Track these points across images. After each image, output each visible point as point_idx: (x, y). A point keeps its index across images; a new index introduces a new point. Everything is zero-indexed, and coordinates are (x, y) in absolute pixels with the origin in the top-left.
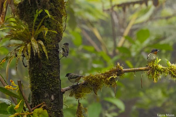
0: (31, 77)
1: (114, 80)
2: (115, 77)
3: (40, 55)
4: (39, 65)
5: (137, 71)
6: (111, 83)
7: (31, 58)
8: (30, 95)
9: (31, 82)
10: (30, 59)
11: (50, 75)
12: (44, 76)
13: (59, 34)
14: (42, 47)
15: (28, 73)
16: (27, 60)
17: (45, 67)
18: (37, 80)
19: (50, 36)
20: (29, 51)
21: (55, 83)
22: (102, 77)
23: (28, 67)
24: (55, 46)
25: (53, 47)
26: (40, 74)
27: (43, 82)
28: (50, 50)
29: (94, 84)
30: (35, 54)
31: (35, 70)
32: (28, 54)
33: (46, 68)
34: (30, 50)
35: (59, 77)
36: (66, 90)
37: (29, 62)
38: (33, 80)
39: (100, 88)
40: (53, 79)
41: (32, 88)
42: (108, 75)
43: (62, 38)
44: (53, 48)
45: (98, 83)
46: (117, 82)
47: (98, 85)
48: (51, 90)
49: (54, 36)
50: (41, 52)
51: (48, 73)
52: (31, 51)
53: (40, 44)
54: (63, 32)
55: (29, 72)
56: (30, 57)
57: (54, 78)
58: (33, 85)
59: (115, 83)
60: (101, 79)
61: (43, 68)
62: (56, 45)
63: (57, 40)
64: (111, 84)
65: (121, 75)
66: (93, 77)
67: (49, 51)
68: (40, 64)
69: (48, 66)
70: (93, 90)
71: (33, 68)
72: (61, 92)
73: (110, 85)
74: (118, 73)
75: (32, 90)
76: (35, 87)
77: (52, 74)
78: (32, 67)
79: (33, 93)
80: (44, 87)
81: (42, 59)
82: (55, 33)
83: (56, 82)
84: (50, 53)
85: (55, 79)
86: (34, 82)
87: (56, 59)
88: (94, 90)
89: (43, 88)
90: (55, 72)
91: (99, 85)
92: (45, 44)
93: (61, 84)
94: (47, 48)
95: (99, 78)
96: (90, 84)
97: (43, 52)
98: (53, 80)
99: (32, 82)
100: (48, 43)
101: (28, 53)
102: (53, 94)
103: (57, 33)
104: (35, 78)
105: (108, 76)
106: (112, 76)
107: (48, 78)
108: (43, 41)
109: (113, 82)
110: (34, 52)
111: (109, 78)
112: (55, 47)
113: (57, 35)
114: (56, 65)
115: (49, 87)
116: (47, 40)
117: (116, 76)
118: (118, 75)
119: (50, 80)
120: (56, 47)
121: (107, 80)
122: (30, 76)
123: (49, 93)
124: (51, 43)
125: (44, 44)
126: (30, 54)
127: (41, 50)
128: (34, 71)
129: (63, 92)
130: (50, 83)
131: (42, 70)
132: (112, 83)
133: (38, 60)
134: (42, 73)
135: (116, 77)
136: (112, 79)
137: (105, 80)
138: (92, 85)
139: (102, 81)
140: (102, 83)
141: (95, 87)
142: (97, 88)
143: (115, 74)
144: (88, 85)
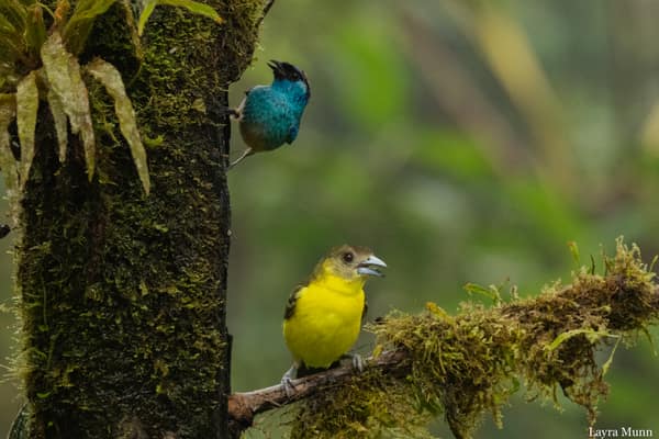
0: (32, 305)
1: (590, 356)
2: (593, 336)
3: (98, 162)
4: (90, 225)
6: (566, 374)
7: (37, 177)
8: (19, 426)
9: (33, 343)
10: (30, 185)
11: (160, 301)
12: (123, 303)
13: (236, 25)
14: (113, 109)
15: (15, 278)
16: (10, 186)
17: (128, 243)
18: (73, 330)
19: (171, 35)
20: (26, 129)
21: (194, 351)
22: (510, 329)
23: (17, 237)
24: (200, 106)
25: (193, 113)
26: (93, 291)
27: (113, 345)
28: (167, 130)
29: (451, 378)
30: (63, 151)
31: (58, 258)
32: (17, 153)
33: (136, 250)
34: (33, 120)
35: (222, 314)
36: (266, 406)
37: (24, 203)
38: (42, 329)
39: (493, 404)
40: (178, 329)
41: (37, 382)
42: (550, 317)
43: (250, 52)
44: (187, 120)
45: (480, 366)
46: (606, 366)
47: (478, 381)
48: (163, 398)
49: (199, 37)
50: (103, 138)
51: (149, 283)
52: (39, 129)
53: (104, 90)
54: (259, 14)
55: (23, 269)
56: (28, 166)
57: (183, 322)
58: (45, 362)
59: (595, 374)
60: (499, 348)
61: (115, 250)
62: (207, 102)
63: (221, 65)
64: (566, 384)
65: (638, 326)
66: (449, 326)
67: (160, 139)
68: (95, 221)
69: (150, 238)
70: (442, 416)
71: (47, 245)
72: (233, 418)
73: (559, 388)
74: (619, 311)
75: (32, 396)
76: (55, 374)
77: (173, 291)
78: (43, 239)
79: (42, 415)
80: (118, 377)
81: (113, 191)
82: (205, 20)
83: (199, 344)
84: (166, 152)
85: (190, 329)
86: (53, 337)
87: (203, 190)
88: (450, 416)
89: (107, 387)
90: (196, 278)
91: (485, 385)
92: (138, 89)
93: (228, 366)
94: (146, 119)
95: (487, 336)
96: (427, 370)
97: (118, 144)
98: (181, 336)
99: (38, 341)
100: (157, 84)
101: (18, 140)
102: (175, 430)
103: (217, 18)
104: (58, 314)
105: (548, 325)
106: (578, 323)
107: (144, 321)
108: (127, 65)
109: (582, 371)
110: (62, 135)
111: (555, 336)
112: (204, 110)
113: (219, 31)
114: (203, 230)
115: (147, 377)
116: (152, 63)
117: (603, 331)
118: (616, 322)
119: (161, 334)
120: (211, 115)
121: (540, 353)
122: (24, 299)
123: (144, 422)
124: (180, 82)
125: (128, 91)
126: (29, 152)
127: (108, 126)
128: (56, 264)
129: (239, 415)
130: (156, 355)
131: (109, 258)
132: (571, 372)
133: (83, 192)
134: (104, 285)
135: (605, 338)
136: (577, 350)
137: (525, 348)
138: (439, 382)
139: (508, 358)
140: (508, 368)
141: (457, 398)
142: (471, 403)
143: (599, 318)
144: (409, 377)
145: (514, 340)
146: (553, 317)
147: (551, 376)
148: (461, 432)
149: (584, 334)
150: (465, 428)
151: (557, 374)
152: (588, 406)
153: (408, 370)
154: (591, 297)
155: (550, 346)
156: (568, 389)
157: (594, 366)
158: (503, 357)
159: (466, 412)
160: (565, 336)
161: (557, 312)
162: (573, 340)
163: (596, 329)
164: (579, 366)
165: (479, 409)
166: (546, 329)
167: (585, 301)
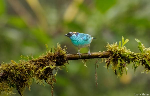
1: (51, 72)
2: (52, 67)
5: (88, 59)
6: (46, 77)
22: (32, 66)
29: (17, 78)
39: (28, 85)
42: (41, 63)
45: (24, 76)
46: (55, 75)
47: (24, 79)
59: (53, 77)
60: (29, 71)
64: (46, 79)
65: (63, 65)
66: (17, 66)
70: (16, 88)
73: (44, 80)
74: (58, 61)
88: (18, 88)
91: (26, 80)
95: (26, 68)
96: (12, 77)
105: (41, 65)
106: (48, 64)
109: (49, 76)
111: (43, 68)
117: (54, 66)
118: (57, 64)
121: (39, 72)
132: (47, 76)
135: (55, 68)
136: (48, 71)
137: (35, 71)
138: (15, 80)
139: (31, 73)
140: (31, 76)
141: (19, 84)
142: (23, 85)
143: (53, 63)
144: (7, 79)
145: (33, 69)
146: (42, 63)
147: (42, 77)
148: (20, 92)
149: (50, 67)
150: (21, 91)
151: (44, 77)
152: (51, 85)
153: (7, 77)
154: (51, 58)
155: (41, 70)
156: (46, 81)
157: (52, 75)
158: (30, 73)
159: (22, 87)
160: (45, 68)
161: (43, 62)
162: (47, 68)
163: (53, 66)
164: (49, 75)
165: (25, 86)
166: (40, 66)
167: (50, 59)
